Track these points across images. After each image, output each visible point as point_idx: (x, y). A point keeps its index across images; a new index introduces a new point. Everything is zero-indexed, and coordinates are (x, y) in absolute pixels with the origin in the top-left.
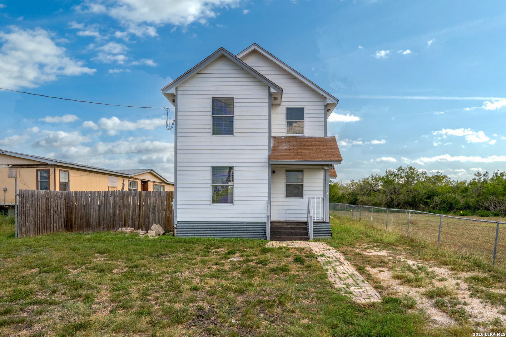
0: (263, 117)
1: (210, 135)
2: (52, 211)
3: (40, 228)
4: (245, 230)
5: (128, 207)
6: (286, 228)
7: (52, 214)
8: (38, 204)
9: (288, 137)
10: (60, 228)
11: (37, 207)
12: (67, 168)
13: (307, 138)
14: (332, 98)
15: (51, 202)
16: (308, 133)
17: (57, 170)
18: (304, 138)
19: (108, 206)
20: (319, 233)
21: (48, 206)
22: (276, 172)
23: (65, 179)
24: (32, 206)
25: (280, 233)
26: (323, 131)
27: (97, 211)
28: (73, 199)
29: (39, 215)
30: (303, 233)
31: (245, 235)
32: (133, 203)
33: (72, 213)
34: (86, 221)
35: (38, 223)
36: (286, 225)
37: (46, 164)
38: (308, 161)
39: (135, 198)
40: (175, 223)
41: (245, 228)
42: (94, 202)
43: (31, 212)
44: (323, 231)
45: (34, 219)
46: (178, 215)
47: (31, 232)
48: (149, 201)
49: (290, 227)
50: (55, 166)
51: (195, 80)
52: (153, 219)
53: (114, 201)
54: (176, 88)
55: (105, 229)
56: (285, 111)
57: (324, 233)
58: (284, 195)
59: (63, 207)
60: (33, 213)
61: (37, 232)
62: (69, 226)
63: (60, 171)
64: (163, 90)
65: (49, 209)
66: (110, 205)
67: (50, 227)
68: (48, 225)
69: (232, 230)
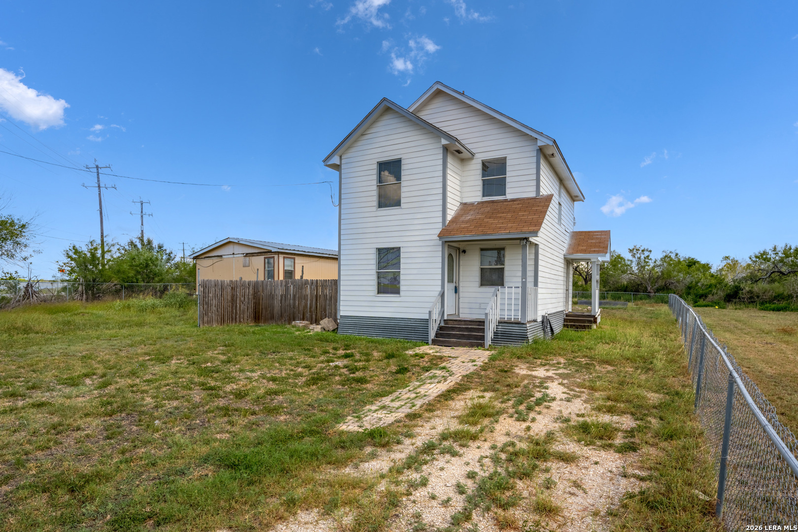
0: (435, 180)
1: (374, 209)
2: (238, 302)
3: (224, 318)
4: (413, 329)
5: (305, 297)
6: (460, 329)
7: (238, 305)
8: (222, 294)
9: (482, 203)
10: (247, 320)
11: (220, 297)
12: (291, 255)
13: (509, 201)
14: (545, 137)
15: (236, 292)
16: (511, 193)
17: (281, 257)
18: (506, 201)
19: (289, 296)
20: (510, 338)
21: (233, 296)
22: (467, 251)
23: (291, 266)
24: (215, 296)
25: (449, 336)
26: (534, 189)
27: (280, 302)
28: (260, 289)
29: (223, 305)
30: (479, 337)
31: (412, 336)
32: (311, 293)
33: (259, 303)
34: (270, 313)
35: (221, 313)
36: (465, 325)
37: (270, 252)
38: (489, 235)
39: (312, 287)
40: (339, 317)
41: (413, 327)
42: (277, 292)
43: (214, 302)
44: (515, 336)
45: (217, 309)
46: (341, 308)
47: (214, 323)
48: (325, 291)
49: (466, 328)
50: (278, 253)
51: (360, 143)
52: (329, 312)
53: (293, 290)
54: (341, 157)
55: (286, 322)
56: (480, 166)
57: (517, 338)
58: (478, 284)
59: (250, 297)
60: (216, 303)
61: (221, 323)
62: (257, 317)
63: (284, 258)
64: (324, 161)
65: (235, 299)
66: (290, 295)
67: (236, 317)
68: (234, 316)
69: (397, 328)
